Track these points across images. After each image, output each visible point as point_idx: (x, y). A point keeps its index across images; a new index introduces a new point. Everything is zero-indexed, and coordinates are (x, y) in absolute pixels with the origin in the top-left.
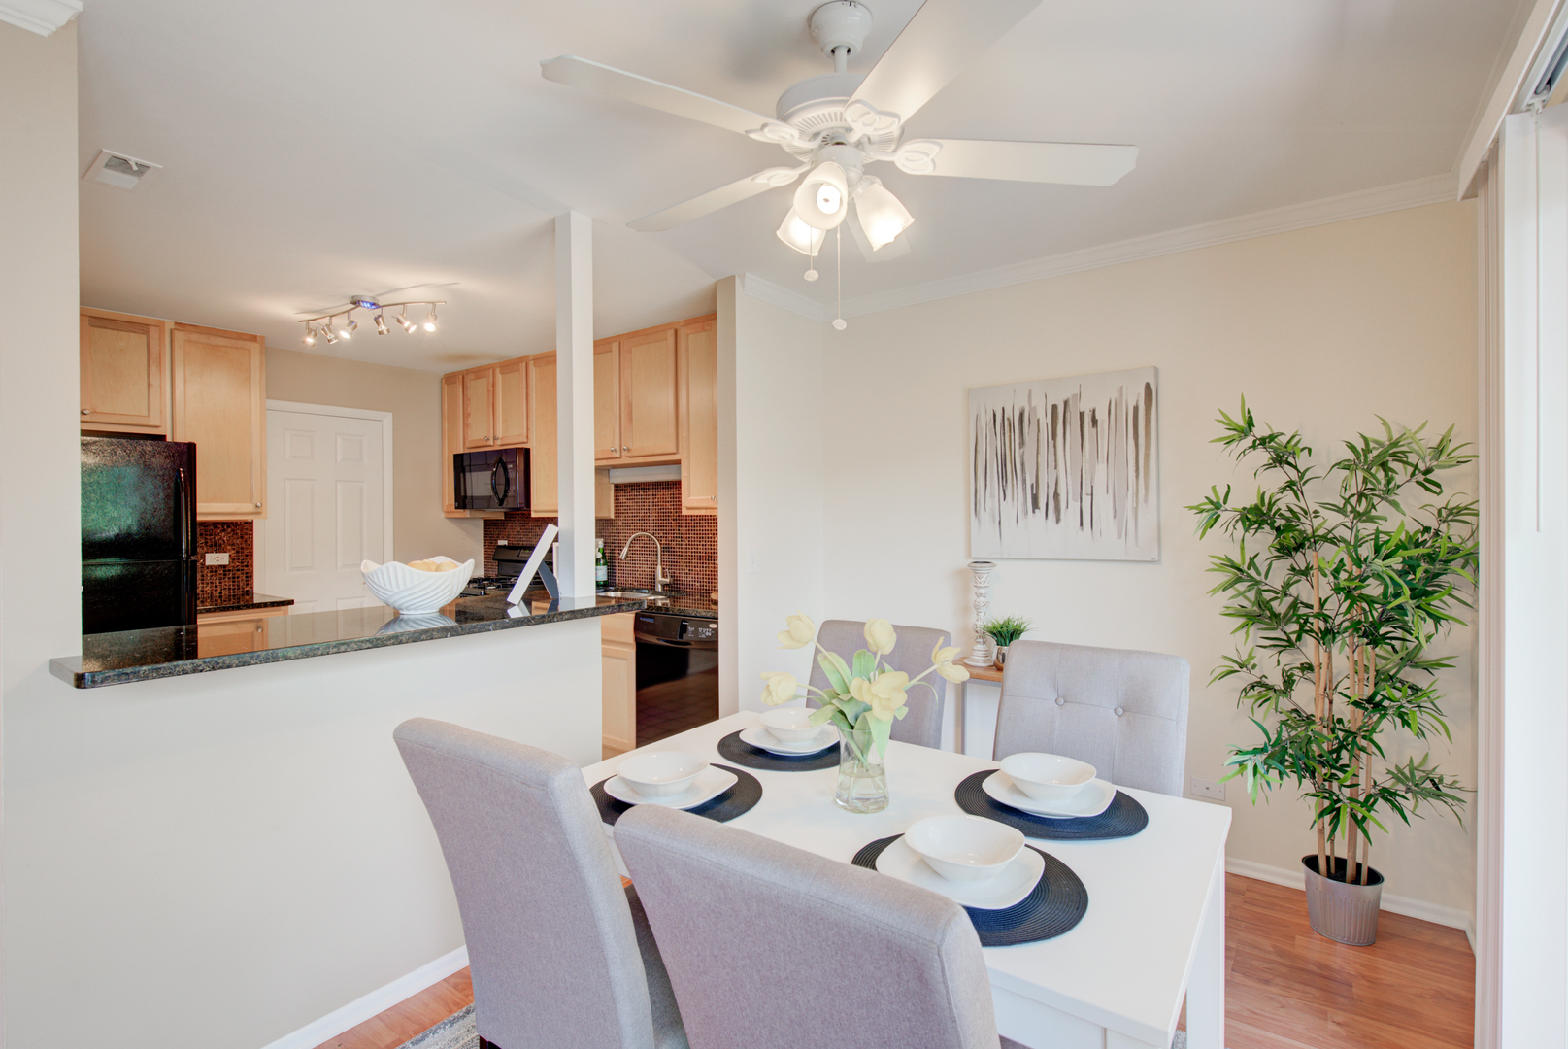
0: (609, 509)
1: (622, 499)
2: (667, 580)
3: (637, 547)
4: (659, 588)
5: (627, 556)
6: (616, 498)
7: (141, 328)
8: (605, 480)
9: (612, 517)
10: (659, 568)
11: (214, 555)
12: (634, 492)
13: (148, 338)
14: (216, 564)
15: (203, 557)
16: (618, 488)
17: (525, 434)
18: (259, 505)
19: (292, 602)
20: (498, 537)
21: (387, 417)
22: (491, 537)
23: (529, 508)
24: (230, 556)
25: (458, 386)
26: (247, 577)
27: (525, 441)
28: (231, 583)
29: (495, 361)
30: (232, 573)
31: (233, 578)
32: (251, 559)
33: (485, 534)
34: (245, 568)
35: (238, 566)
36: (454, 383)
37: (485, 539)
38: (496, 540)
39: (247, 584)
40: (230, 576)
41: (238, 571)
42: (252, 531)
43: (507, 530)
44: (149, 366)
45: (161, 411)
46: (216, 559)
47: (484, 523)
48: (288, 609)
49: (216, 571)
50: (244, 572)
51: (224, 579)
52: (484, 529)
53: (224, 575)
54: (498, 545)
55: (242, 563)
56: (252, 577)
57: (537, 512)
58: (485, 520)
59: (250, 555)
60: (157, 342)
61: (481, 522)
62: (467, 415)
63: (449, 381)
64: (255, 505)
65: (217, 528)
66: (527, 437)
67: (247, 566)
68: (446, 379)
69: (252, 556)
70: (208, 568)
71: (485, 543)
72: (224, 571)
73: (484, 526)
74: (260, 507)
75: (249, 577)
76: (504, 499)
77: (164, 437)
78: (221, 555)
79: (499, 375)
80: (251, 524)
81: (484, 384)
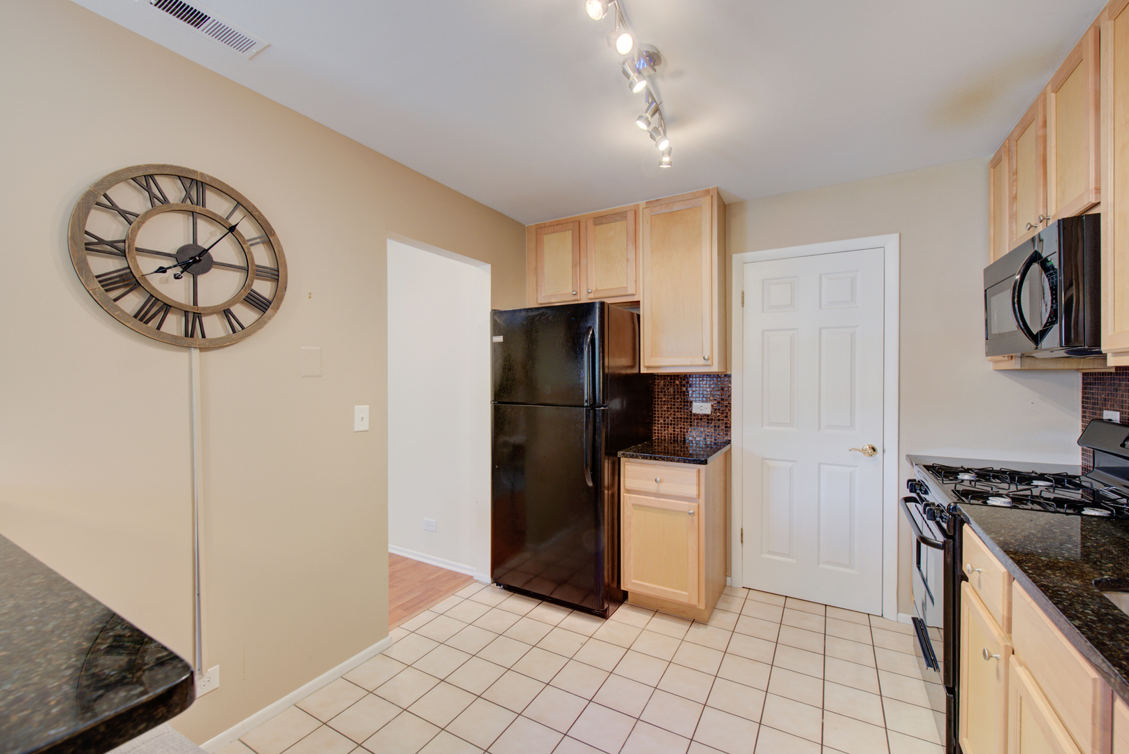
7: (620, 216)
11: (700, 404)
13: (628, 222)
14: (701, 412)
15: (692, 406)
17: (1092, 186)
18: (706, 357)
19: (705, 462)
20: (1105, 405)
21: (891, 242)
22: (1094, 404)
23: (1099, 346)
24: (712, 406)
25: (1005, 163)
26: (726, 427)
27: (1094, 201)
28: (713, 431)
29: (1049, 76)
30: (713, 422)
31: (715, 426)
32: (730, 410)
33: (1083, 398)
34: (725, 419)
35: (719, 416)
36: (1000, 160)
37: (1083, 407)
38: (1101, 410)
39: (727, 435)
40: (712, 425)
41: (719, 420)
42: (731, 383)
43: (1120, 393)
44: (627, 245)
45: (636, 281)
46: (701, 408)
47: (1083, 379)
48: (702, 467)
49: (701, 419)
50: (724, 422)
51: (708, 426)
52: (1084, 388)
53: (708, 423)
54: (1102, 420)
55: (722, 413)
56: (730, 427)
57: (1118, 354)
58: (1084, 374)
59: (729, 406)
60: (633, 223)
61: (1080, 376)
62: (1014, 198)
63: (996, 163)
64: (704, 358)
65: (703, 380)
66: (1098, 190)
67: (726, 417)
68: (992, 161)
69: (730, 407)
70: (695, 415)
71: (1083, 412)
72: (708, 420)
73: (1083, 384)
74: (708, 360)
75: (728, 427)
76: (1043, 333)
77: (639, 302)
78: (704, 404)
79: (1052, 97)
80: (729, 376)
81: (1032, 132)
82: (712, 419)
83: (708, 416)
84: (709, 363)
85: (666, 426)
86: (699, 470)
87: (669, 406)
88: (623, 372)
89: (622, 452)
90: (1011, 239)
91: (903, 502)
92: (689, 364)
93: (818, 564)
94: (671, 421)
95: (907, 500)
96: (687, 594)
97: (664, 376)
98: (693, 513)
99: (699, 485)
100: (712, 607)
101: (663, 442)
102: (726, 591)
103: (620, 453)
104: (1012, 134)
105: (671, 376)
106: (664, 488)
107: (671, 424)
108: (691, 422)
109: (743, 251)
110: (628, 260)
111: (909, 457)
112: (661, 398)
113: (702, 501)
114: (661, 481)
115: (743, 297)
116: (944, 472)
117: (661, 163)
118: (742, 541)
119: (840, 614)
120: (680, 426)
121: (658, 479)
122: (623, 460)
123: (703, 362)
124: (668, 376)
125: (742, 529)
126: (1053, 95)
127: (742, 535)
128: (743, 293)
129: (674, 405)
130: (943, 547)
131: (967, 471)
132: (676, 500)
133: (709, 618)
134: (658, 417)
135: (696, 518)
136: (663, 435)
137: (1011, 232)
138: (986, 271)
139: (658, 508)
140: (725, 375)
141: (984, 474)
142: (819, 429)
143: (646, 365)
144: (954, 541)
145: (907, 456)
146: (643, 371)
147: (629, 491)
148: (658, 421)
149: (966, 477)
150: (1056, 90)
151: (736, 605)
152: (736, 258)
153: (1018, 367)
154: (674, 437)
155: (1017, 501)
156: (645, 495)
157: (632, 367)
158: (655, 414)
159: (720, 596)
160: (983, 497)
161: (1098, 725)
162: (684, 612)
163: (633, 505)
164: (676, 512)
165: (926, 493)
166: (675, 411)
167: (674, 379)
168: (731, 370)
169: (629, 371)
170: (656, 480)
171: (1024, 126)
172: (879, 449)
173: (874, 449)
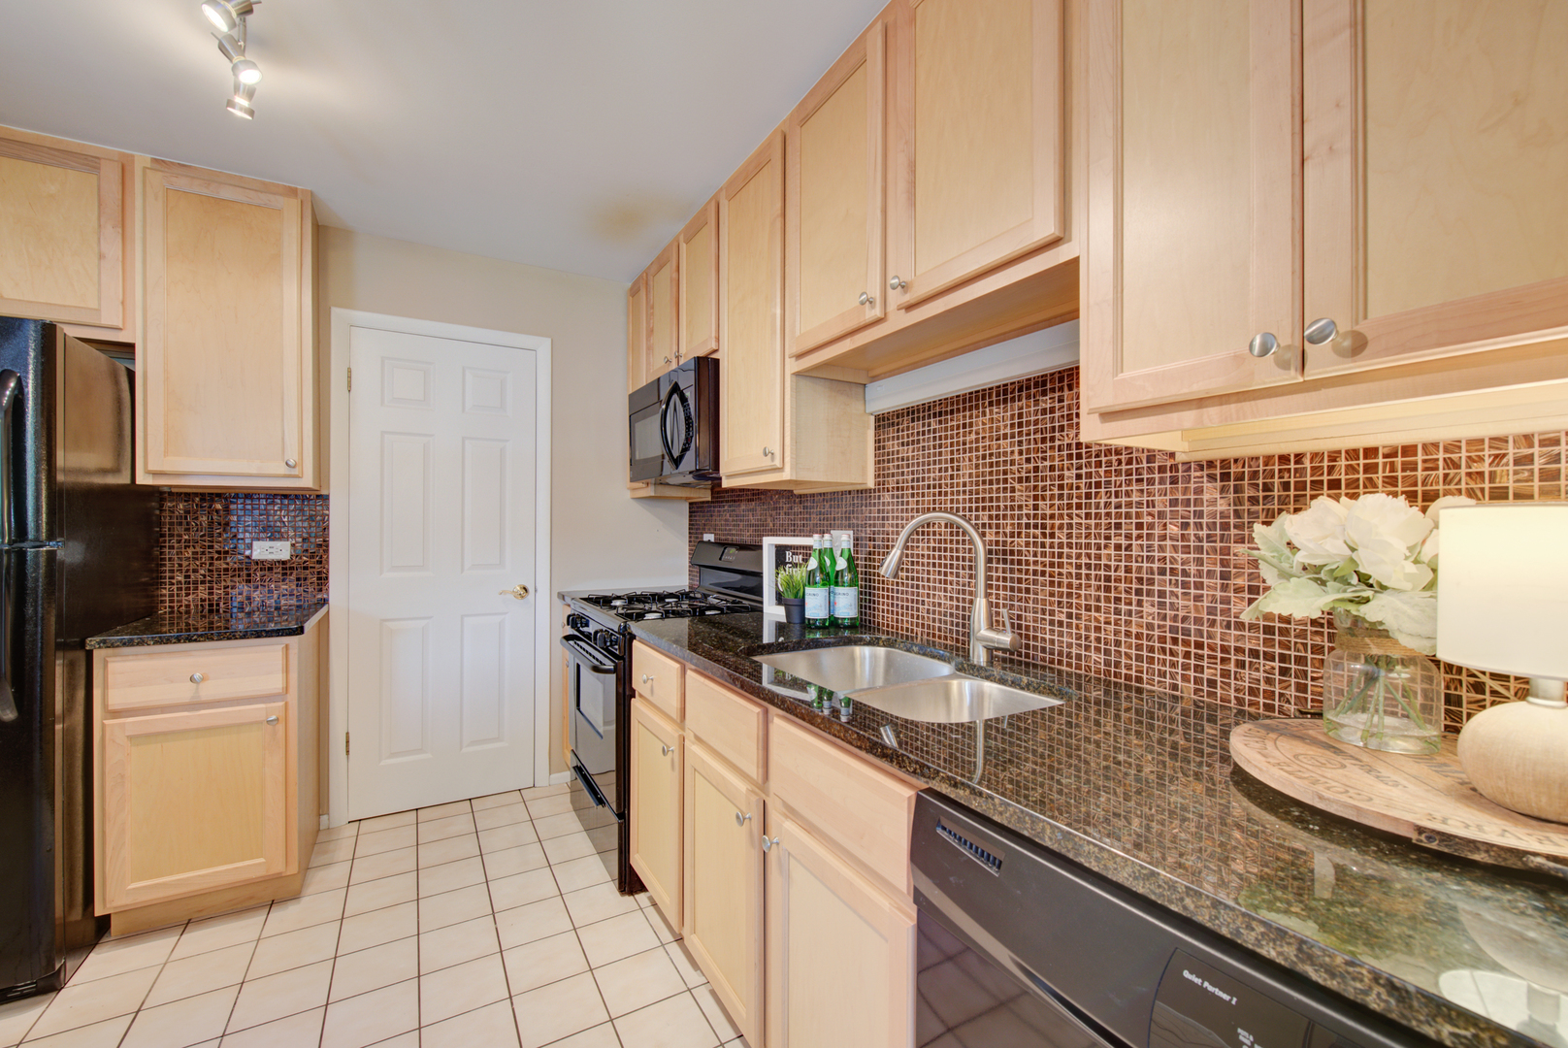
0: (864, 469)
1: (892, 446)
2: (1006, 639)
3: (922, 549)
4: (980, 656)
5: (899, 568)
6: (879, 445)
7: (89, 163)
8: (856, 407)
9: (871, 484)
10: (981, 604)
11: (268, 544)
12: (918, 426)
13: (99, 179)
14: (270, 557)
15: (250, 547)
16: (883, 422)
17: (714, 335)
18: (292, 462)
19: (300, 631)
20: (704, 530)
21: (543, 346)
22: (697, 529)
23: (718, 470)
24: (293, 545)
25: (643, 293)
26: (319, 579)
27: (715, 347)
28: (294, 587)
29: (681, 227)
30: (295, 572)
31: (298, 579)
32: (327, 551)
33: (690, 525)
34: (317, 566)
35: (305, 562)
36: (638, 290)
37: (690, 533)
38: (702, 534)
39: (321, 590)
40: (293, 577)
41: (306, 568)
42: (328, 509)
43: (714, 518)
44: (100, 226)
45: (123, 303)
46: (270, 550)
47: (690, 508)
48: (293, 641)
49: (270, 569)
50: (316, 571)
51: (283, 580)
52: (690, 516)
53: (284, 574)
54: (703, 542)
55: (312, 557)
56: (327, 578)
57: (729, 476)
58: (690, 504)
59: (324, 546)
60: (116, 188)
61: (686, 506)
62: (651, 332)
63: (634, 292)
64: (287, 464)
65: (273, 503)
66: (718, 339)
67: (320, 562)
68: (631, 289)
69: (328, 546)
70: (257, 563)
71: (690, 537)
72: (283, 569)
73: (690, 512)
74: (294, 467)
75: (323, 579)
76: (681, 457)
77: (130, 347)
78: (278, 544)
79: (684, 247)
80: (325, 498)
81: (667, 272)
82: (292, 568)
83: (284, 563)
84: (295, 472)
85: (190, 585)
86: (287, 646)
87: (198, 549)
88: (99, 480)
89: (98, 639)
90: (648, 370)
91: (564, 641)
92: (254, 471)
93: (461, 749)
94: (204, 576)
95: (568, 638)
96: (262, 860)
97: (187, 495)
98: (277, 719)
99: (287, 671)
100: (306, 868)
101: (184, 616)
102: (321, 838)
103: (92, 642)
104: (649, 268)
105: (203, 495)
106: (208, 691)
107: (203, 582)
108: (249, 575)
109: (349, 305)
110: (101, 256)
111: (562, 596)
112: (180, 536)
113: (293, 697)
114: (203, 679)
115: (349, 377)
116: (604, 601)
117: (230, 103)
118: (348, 752)
119: (489, 802)
120: (223, 584)
121: (197, 676)
122: (98, 655)
123: (283, 470)
124: (196, 494)
125: (348, 733)
126: (685, 245)
127: (348, 742)
128: (349, 371)
129: (211, 547)
130: (615, 671)
131: (618, 598)
132: (238, 705)
133: (302, 886)
134: (172, 571)
135: (281, 727)
136: (184, 603)
137: (648, 363)
138: (631, 397)
139: (197, 730)
140: (318, 496)
141: (632, 599)
142: (463, 570)
143: (151, 467)
144: (624, 661)
145: (559, 593)
146: (142, 479)
147: (116, 714)
148: (172, 578)
149: (617, 603)
150: (687, 242)
151: (344, 850)
152: (338, 315)
153: (653, 494)
154: (211, 605)
155: (666, 615)
156: (162, 713)
157: (116, 470)
158: (165, 565)
159: (313, 848)
160: (640, 617)
161: (760, 748)
162: (251, 898)
163: (130, 738)
164: (239, 727)
165: (587, 625)
166: (212, 558)
167: (212, 501)
168: (329, 488)
169: (111, 480)
170: (192, 679)
171: (660, 263)
172: (531, 589)
173: (525, 589)
